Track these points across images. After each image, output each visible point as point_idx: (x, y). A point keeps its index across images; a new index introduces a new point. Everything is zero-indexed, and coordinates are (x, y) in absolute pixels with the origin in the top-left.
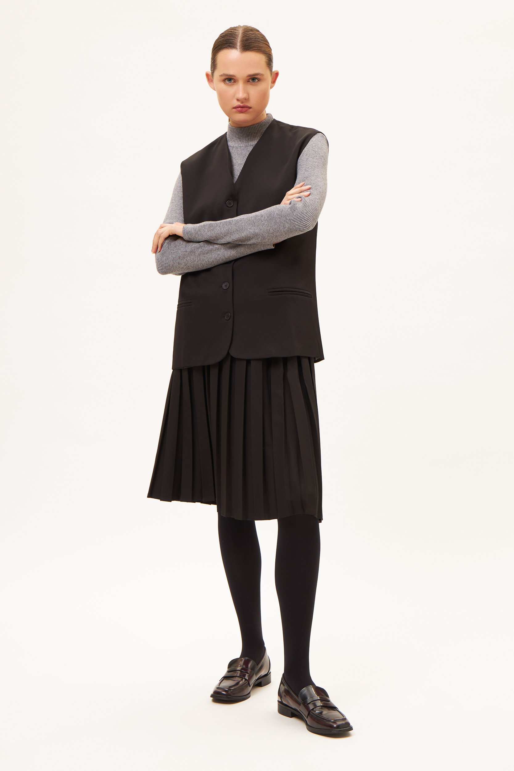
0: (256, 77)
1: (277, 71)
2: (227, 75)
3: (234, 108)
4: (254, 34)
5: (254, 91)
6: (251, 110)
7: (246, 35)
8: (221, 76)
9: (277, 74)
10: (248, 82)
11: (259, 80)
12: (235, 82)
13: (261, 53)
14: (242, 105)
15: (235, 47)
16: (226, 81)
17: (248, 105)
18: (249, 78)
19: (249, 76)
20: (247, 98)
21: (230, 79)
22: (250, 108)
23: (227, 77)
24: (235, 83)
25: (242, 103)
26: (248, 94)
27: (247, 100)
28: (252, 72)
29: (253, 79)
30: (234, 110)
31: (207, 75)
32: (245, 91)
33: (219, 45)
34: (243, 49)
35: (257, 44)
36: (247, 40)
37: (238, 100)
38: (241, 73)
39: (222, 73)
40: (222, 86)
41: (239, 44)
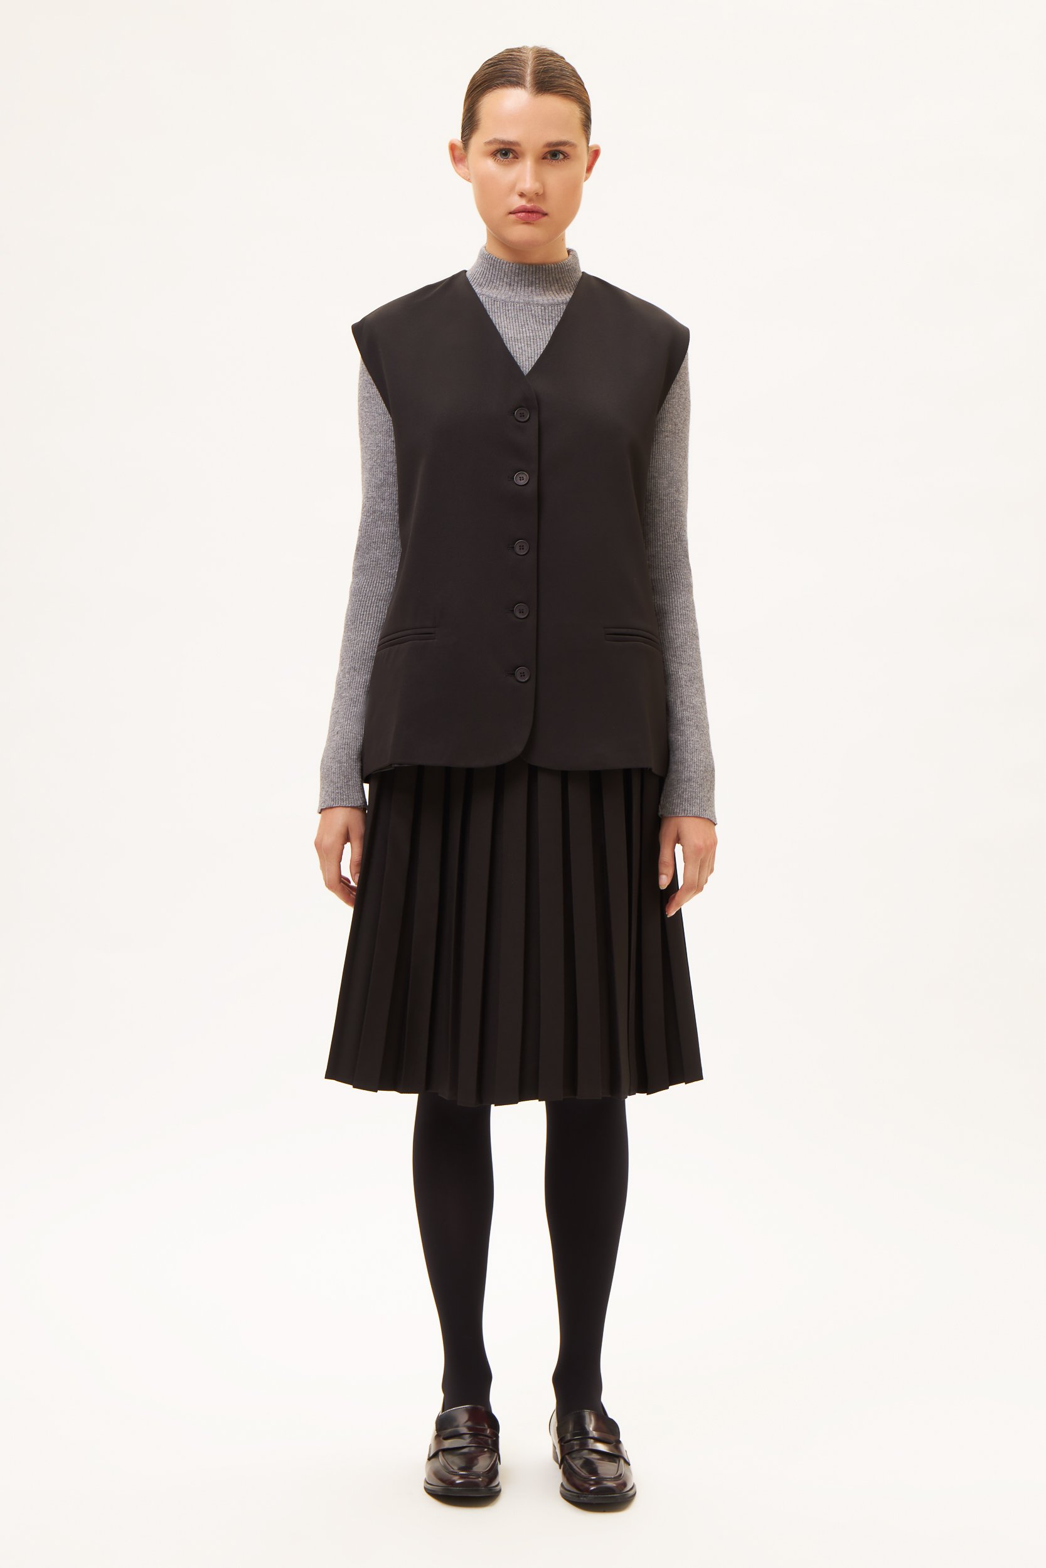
0: (562, 148)
1: (598, 146)
2: (503, 142)
3: (510, 213)
4: (557, 62)
5: (555, 176)
6: (545, 219)
7: (543, 62)
8: (490, 143)
9: (596, 153)
10: (543, 159)
11: (566, 156)
12: (516, 157)
13: (573, 100)
14: (529, 205)
15: (522, 84)
16: (499, 155)
17: (544, 208)
18: (547, 149)
19: (549, 145)
20: (541, 192)
21: (506, 152)
22: (545, 214)
23: (502, 146)
24: (517, 160)
25: (530, 200)
26: (543, 185)
27: (540, 196)
28: (554, 137)
29: (555, 153)
30: (512, 217)
31: (452, 147)
32: (538, 177)
33: (485, 81)
34: (538, 88)
35: (564, 81)
36: (546, 71)
37: (522, 195)
38: (534, 139)
39: (490, 138)
40: (491, 166)
41: (529, 79)
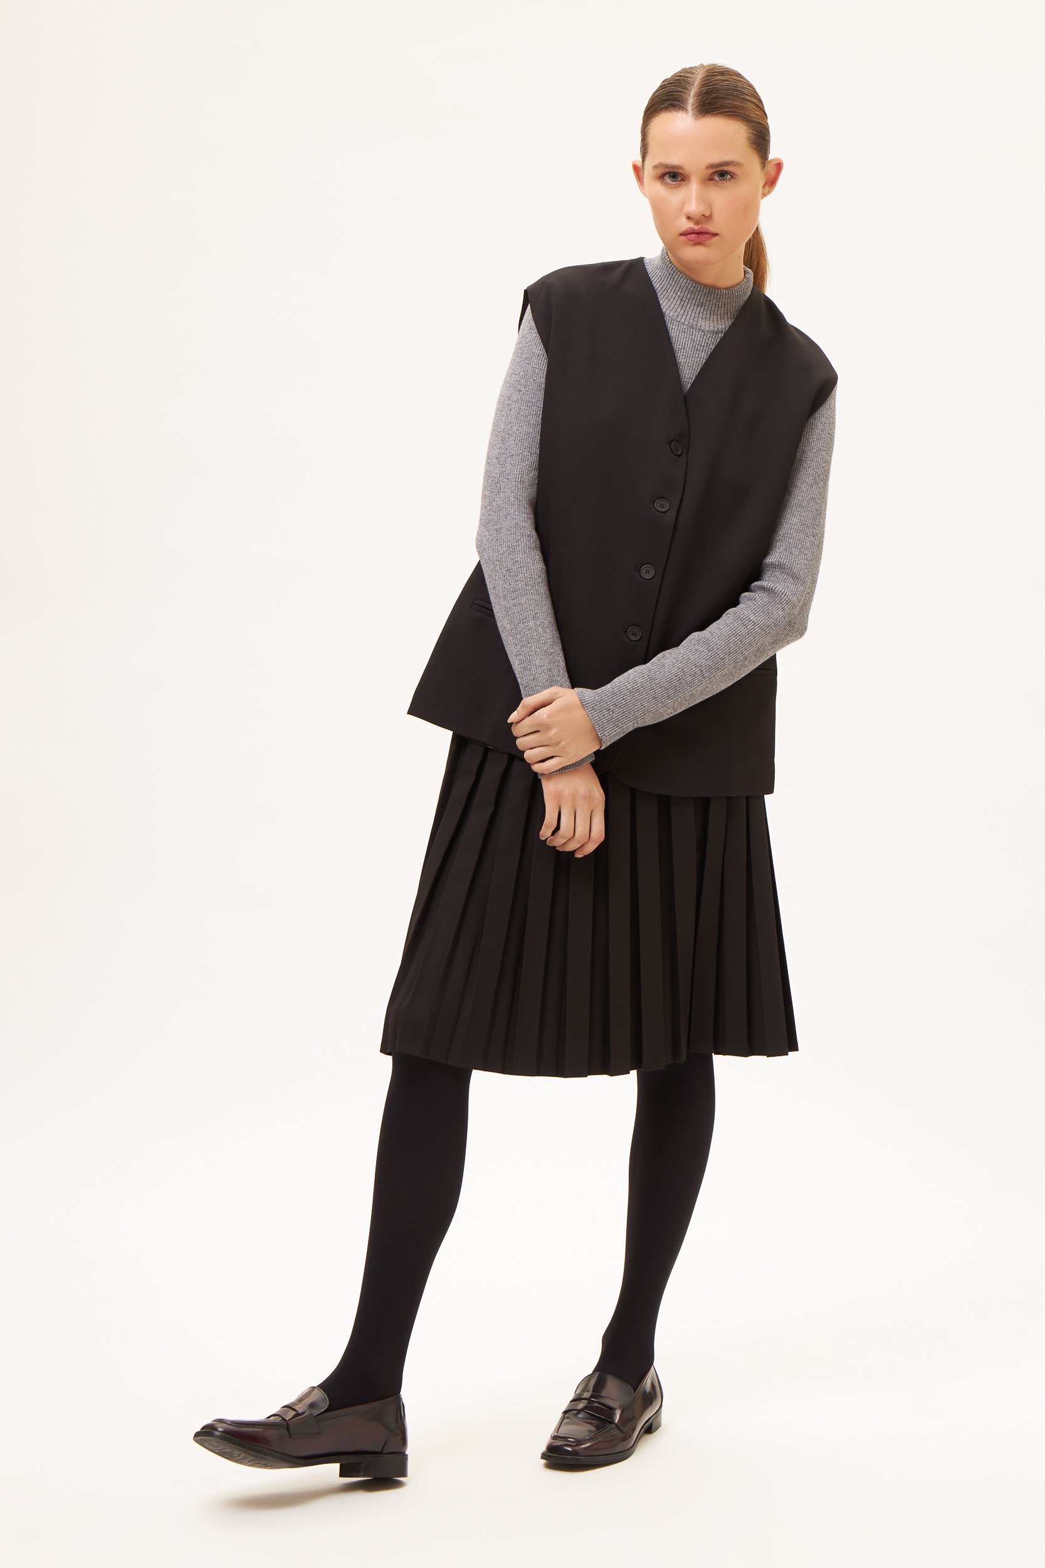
0: (725, 168)
1: (778, 159)
2: (667, 166)
3: (681, 235)
4: (726, 80)
5: (722, 198)
6: (716, 238)
7: (709, 83)
8: (656, 167)
9: (779, 166)
10: (710, 180)
11: (733, 176)
12: (683, 180)
13: (737, 120)
14: (696, 227)
15: (683, 108)
16: (667, 179)
17: (711, 228)
18: (711, 171)
19: (711, 166)
20: (707, 214)
21: (673, 175)
22: (716, 235)
23: (667, 170)
24: (683, 182)
25: (697, 223)
26: (710, 206)
27: (708, 218)
28: (716, 158)
29: (721, 173)
30: (683, 238)
31: (636, 169)
32: (703, 199)
33: (653, 105)
34: (698, 111)
35: (728, 102)
36: (708, 93)
37: (689, 218)
38: (694, 161)
39: (657, 162)
40: (658, 188)
41: (691, 100)
